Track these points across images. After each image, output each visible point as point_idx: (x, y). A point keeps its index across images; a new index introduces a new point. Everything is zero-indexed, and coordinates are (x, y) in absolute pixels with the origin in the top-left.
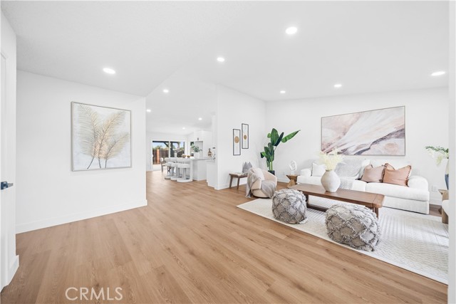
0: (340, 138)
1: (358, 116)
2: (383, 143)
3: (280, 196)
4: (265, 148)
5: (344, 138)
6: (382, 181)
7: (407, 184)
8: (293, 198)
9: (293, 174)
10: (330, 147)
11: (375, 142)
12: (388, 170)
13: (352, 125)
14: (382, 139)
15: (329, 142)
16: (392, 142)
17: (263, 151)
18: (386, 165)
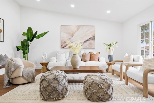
0: (70, 39)
1: (78, 27)
2: (88, 42)
3: (48, 77)
4: (22, 42)
5: (72, 39)
6: (90, 60)
7: (99, 61)
8: (60, 76)
9: (44, 62)
10: (65, 44)
11: (85, 42)
12: (92, 55)
13: (76, 32)
14: (87, 40)
15: (65, 41)
16: (91, 42)
17: (20, 45)
18: (91, 52)
